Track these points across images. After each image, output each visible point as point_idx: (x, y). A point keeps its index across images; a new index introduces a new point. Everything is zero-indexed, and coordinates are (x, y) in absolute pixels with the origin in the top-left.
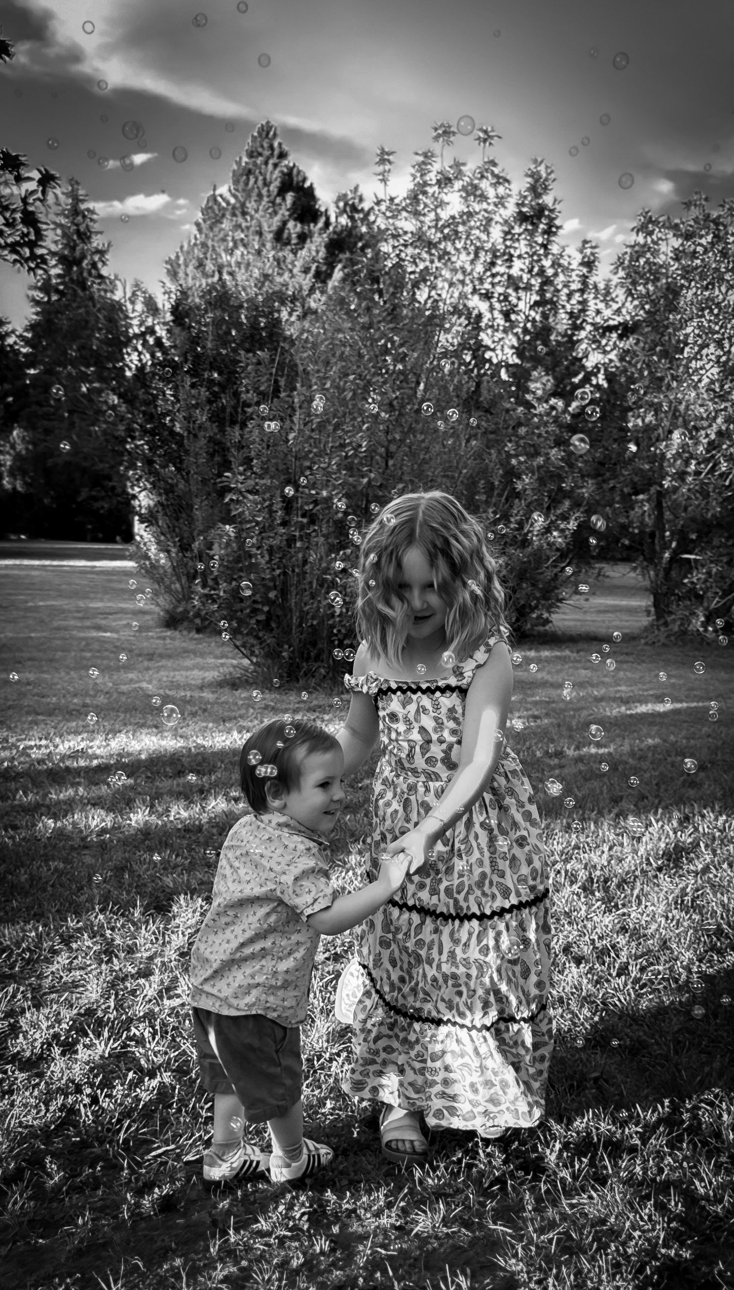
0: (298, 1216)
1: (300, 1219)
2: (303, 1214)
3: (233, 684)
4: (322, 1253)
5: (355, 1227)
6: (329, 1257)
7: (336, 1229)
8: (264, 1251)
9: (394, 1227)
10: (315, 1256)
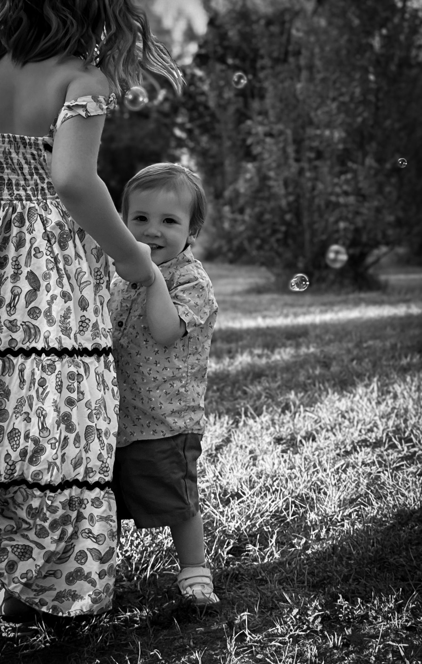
0: (311, 619)
1: (314, 621)
2: (316, 618)
3: (259, 290)
4: (335, 647)
5: (367, 629)
6: (342, 650)
7: (349, 632)
8: (279, 647)
9: (404, 627)
10: (327, 649)
